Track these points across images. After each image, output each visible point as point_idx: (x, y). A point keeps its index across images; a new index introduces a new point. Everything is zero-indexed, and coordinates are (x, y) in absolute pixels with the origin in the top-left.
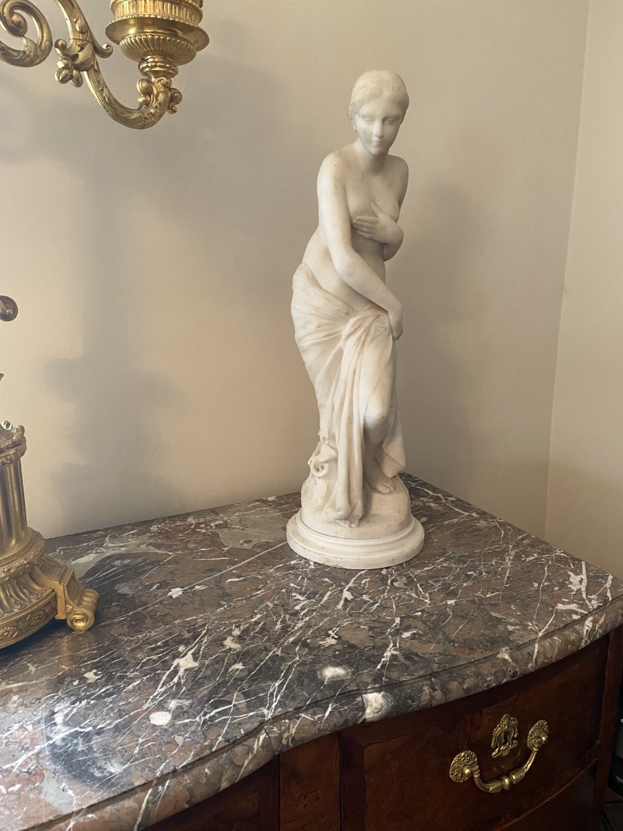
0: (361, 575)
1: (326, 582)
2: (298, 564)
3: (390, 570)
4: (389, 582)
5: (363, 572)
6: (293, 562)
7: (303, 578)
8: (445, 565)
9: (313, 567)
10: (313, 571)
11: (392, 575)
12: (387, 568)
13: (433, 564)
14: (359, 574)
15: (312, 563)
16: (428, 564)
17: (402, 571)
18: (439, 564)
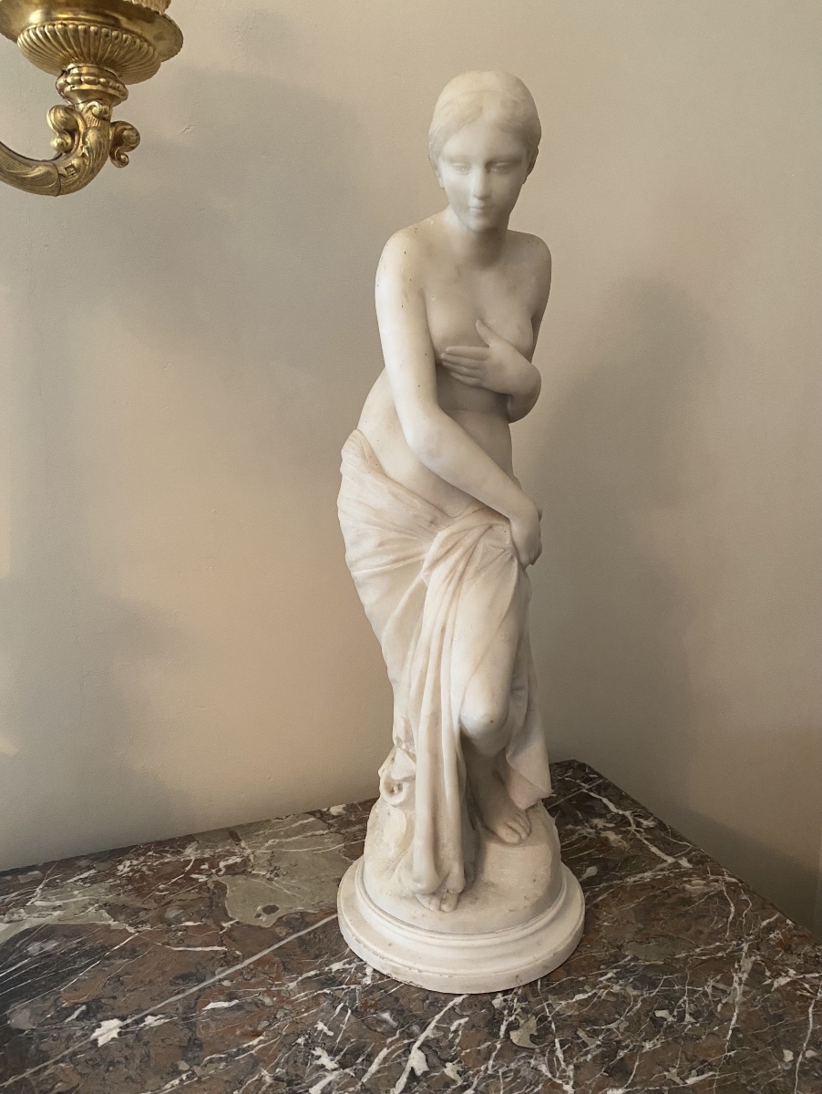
0: (453, 1008)
1: (385, 1022)
2: (344, 970)
3: (509, 997)
4: (503, 1028)
5: (458, 1000)
6: (336, 966)
7: (344, 1009)
8: (616, 988)
9: (369, 982)
10: (369, 991)
11: (511, 1009)
12: (505, 992)
13: (593, 987)
14: (451, 1004)
15: (369, 971)
16: (583, 983)
17: (532, 1000)
18: (605, 988)
